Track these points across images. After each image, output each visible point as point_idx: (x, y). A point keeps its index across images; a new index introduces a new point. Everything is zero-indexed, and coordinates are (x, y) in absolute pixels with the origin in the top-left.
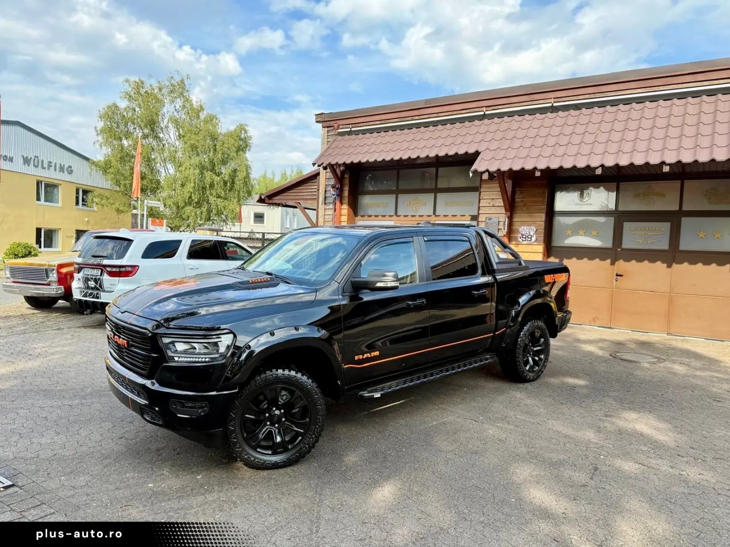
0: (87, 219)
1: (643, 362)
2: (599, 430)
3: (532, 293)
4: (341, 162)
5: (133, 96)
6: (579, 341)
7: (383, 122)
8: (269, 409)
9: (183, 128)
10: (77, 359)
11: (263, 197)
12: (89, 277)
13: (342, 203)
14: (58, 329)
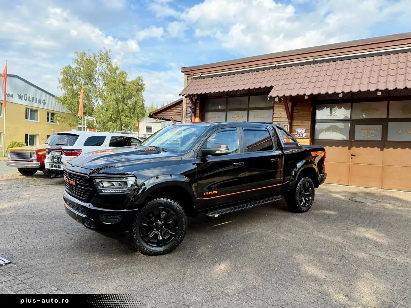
0: (53, 130)
1: (368, 203)
2: (344, 237)
3: (304, 161)
4: (195, 93)
5: (80, 61)
6: (331, 192)
7: (219, 71)
8: (155, 221)
9: (107, 78)
10: (47, 200)
11: (151, 114)
12: (54, 156)
13: (195, 117)
14: (36, 186)
